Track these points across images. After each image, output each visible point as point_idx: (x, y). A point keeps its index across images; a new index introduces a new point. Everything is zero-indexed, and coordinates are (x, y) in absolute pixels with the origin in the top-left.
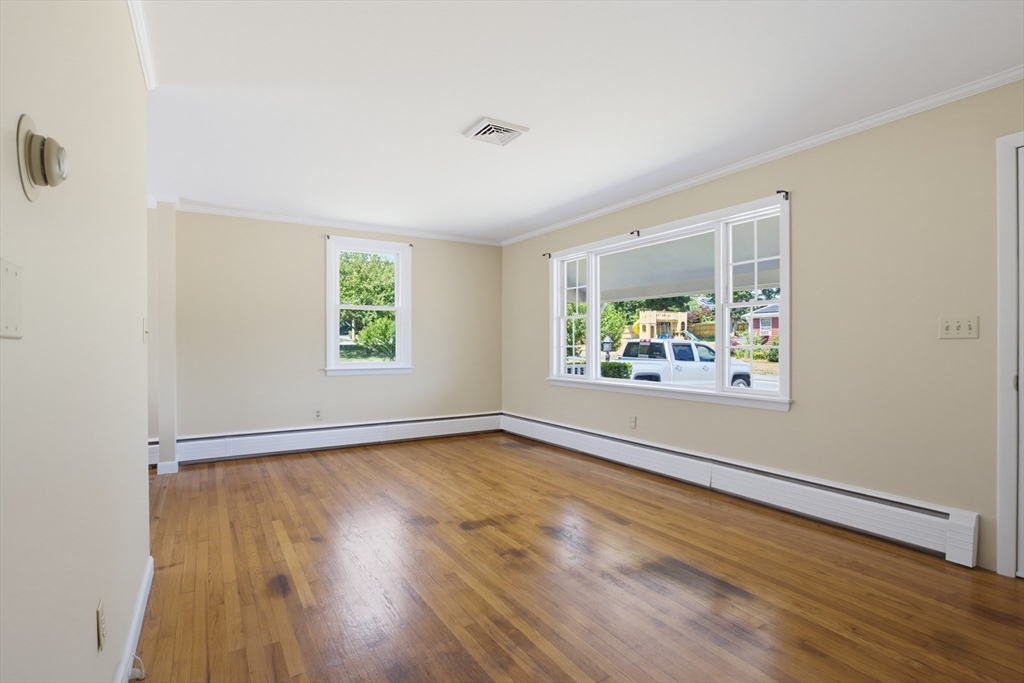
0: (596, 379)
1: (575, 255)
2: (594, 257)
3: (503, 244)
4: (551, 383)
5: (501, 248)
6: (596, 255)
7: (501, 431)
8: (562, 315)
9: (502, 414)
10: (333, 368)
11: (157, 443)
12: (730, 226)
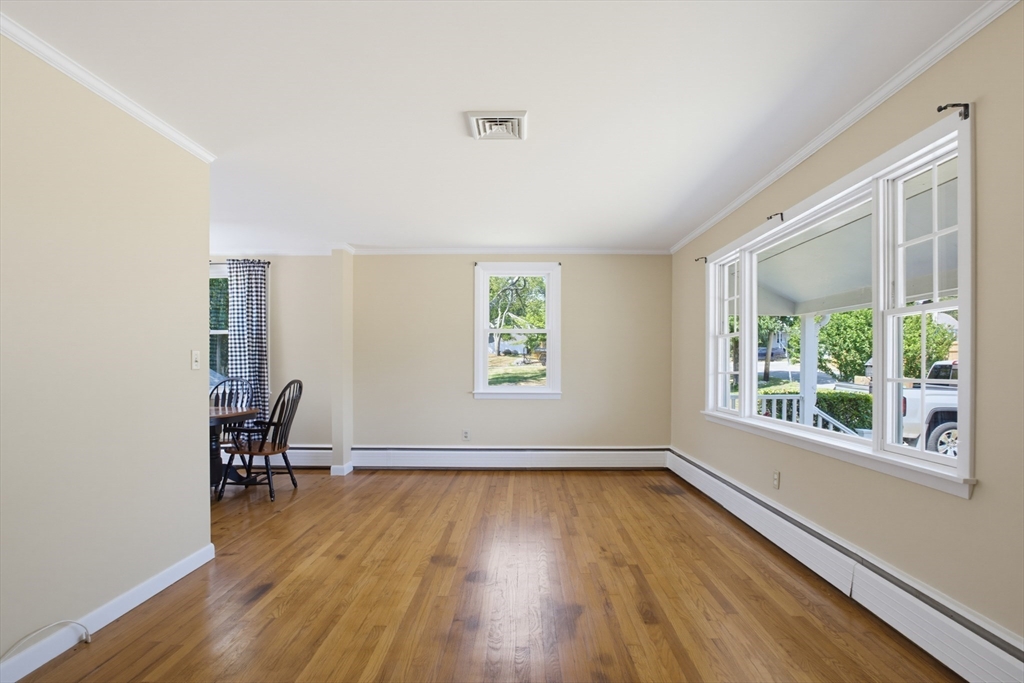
0: (751, 416)
1: (731, 256)
2: (747, 255)
3: (673, 250)
4: (708, 418)
5: (670, 257)
6: (751, 252)
7: (667, 471)
8: (721, 332)
9: (669, 450)
10: (481, 391)
11: (331, 449)
12: (900, 184)
